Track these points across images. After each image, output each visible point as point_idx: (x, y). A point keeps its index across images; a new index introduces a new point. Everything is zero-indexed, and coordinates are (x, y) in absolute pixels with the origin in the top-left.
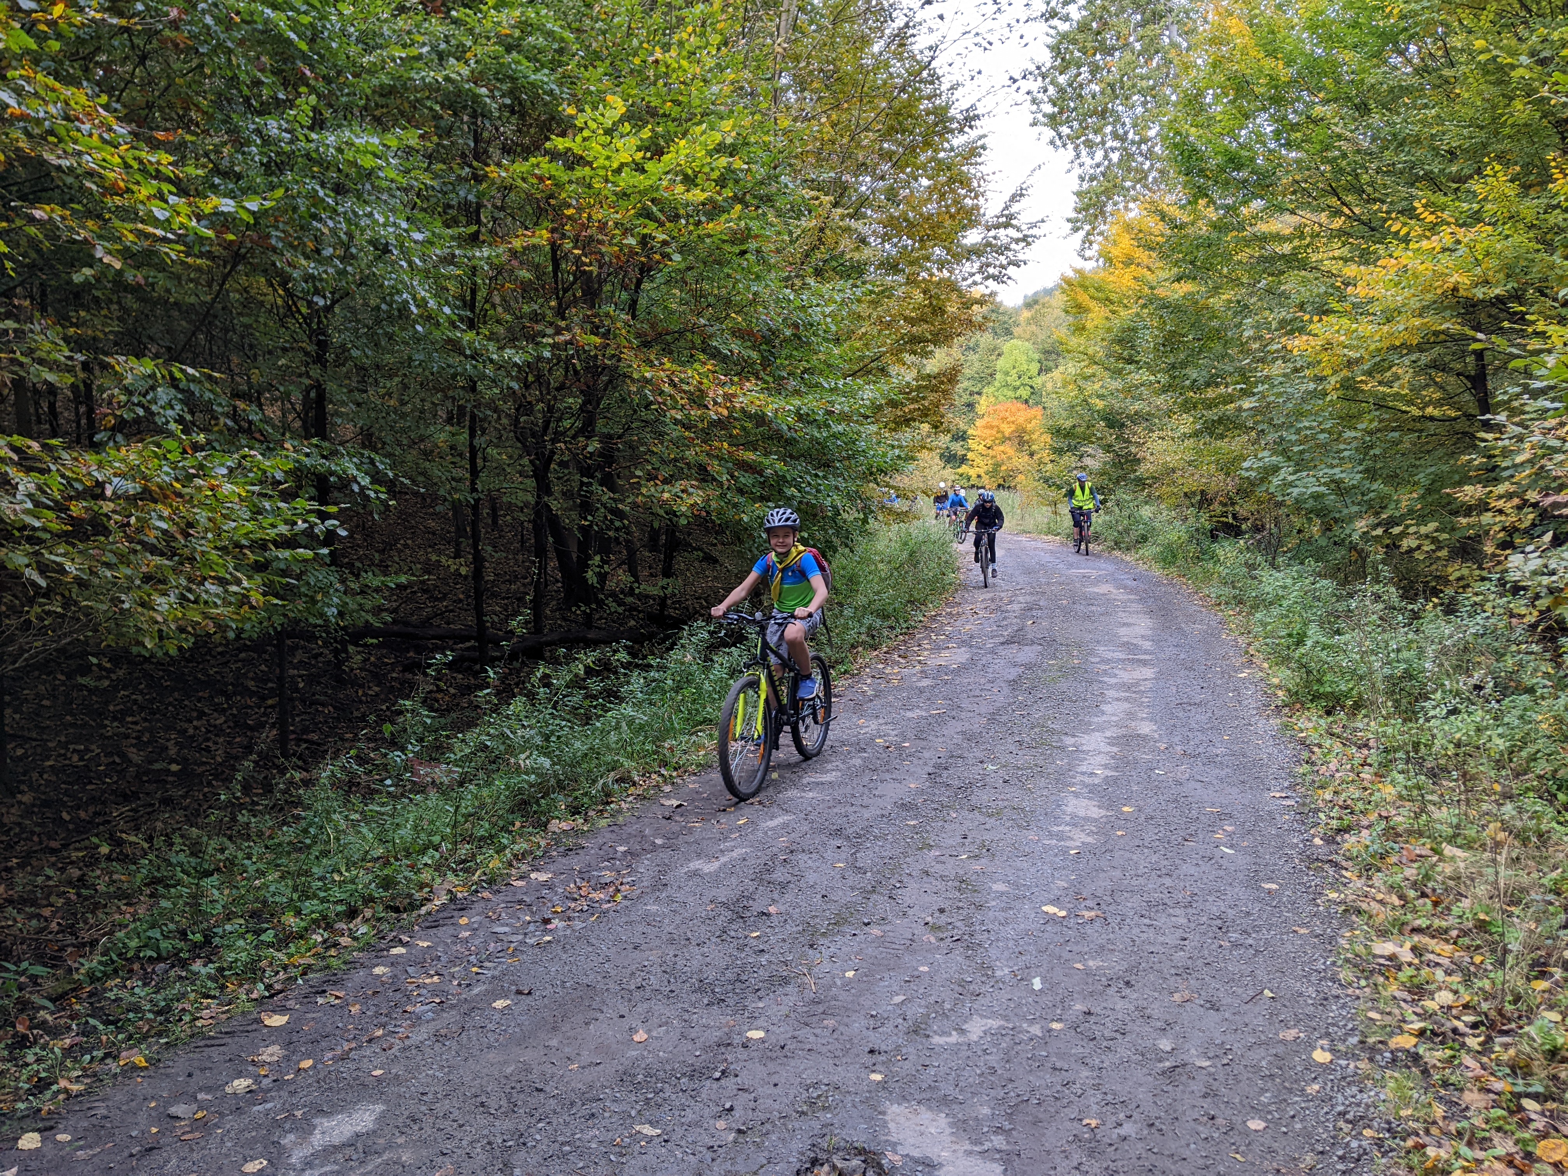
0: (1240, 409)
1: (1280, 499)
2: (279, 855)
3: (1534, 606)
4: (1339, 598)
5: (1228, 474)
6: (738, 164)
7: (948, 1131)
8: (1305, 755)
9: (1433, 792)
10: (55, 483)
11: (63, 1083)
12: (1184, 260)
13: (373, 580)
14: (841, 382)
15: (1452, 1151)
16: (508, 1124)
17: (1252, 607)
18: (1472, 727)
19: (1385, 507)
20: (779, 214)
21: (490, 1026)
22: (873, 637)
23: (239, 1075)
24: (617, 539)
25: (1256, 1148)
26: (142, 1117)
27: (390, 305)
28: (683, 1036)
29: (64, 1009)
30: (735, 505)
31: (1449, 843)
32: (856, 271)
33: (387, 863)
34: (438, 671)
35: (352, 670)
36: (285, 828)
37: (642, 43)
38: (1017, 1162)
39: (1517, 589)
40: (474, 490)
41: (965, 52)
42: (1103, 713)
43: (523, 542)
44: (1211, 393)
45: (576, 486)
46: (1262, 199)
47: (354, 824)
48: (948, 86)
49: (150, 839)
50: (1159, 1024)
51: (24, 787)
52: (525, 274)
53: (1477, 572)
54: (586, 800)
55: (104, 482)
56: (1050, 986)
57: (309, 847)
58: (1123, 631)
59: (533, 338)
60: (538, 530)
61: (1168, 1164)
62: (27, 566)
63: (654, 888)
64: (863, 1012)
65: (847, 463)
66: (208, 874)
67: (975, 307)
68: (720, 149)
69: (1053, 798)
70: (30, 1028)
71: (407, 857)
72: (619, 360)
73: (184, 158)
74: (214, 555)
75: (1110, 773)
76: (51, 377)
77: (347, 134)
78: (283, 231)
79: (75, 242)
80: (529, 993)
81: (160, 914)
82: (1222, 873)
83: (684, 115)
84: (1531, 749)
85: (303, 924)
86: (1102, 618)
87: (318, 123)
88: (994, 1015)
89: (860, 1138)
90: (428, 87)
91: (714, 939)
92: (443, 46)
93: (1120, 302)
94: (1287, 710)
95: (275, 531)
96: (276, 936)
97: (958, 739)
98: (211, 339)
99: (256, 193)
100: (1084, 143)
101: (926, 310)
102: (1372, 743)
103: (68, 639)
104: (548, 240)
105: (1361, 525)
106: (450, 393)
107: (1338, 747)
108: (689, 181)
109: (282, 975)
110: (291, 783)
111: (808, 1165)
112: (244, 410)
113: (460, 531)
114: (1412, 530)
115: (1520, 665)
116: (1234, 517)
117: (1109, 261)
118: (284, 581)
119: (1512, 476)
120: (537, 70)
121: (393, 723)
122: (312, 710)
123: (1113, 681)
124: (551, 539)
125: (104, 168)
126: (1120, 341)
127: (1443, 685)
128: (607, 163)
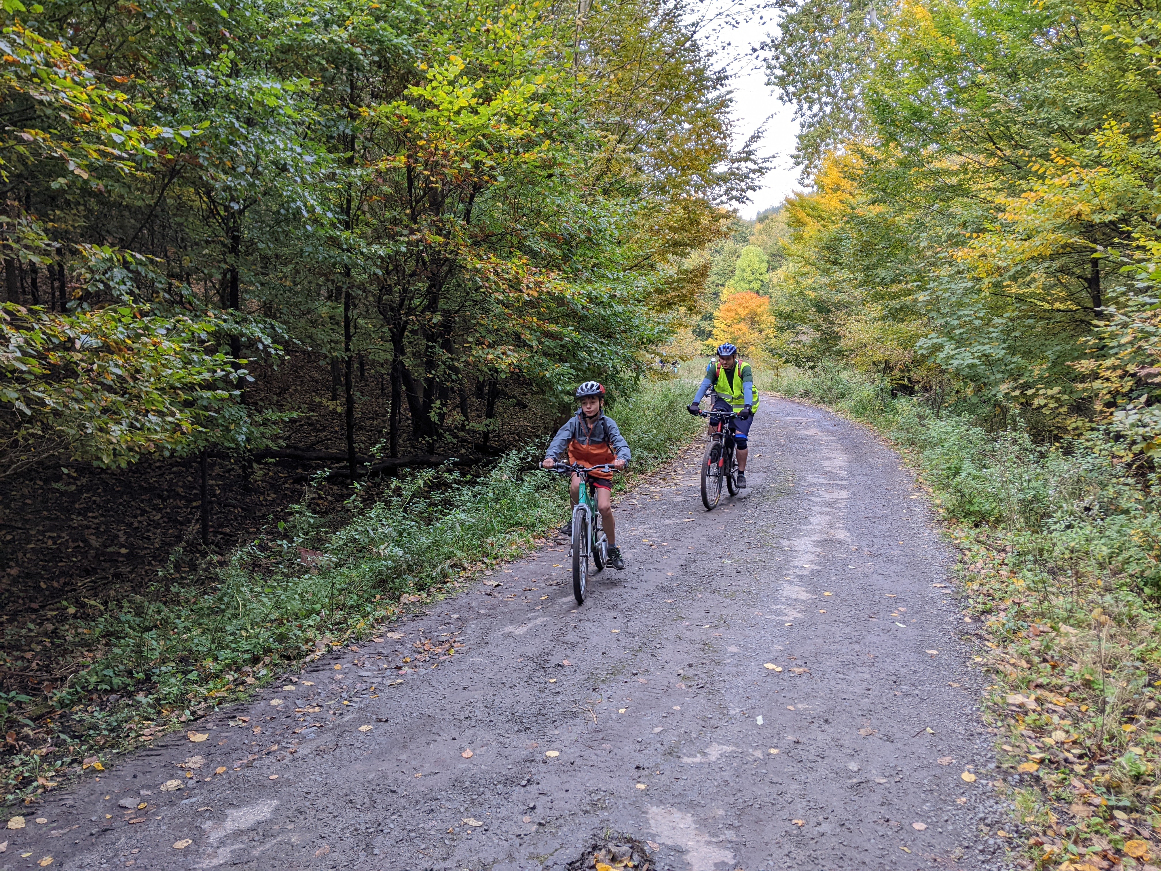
0: (916, 300)
1: (944, 367)
2: (202, 616)
3: (1130, 450)
4: (987, 442)
5: (905, 348)
6: (548, 109)
7: (693, 826)
8: (959, 556)
9: (1053, 585)
10: (38, 338)
11: (41, 781)
12: (877, 188)
13: (273, 415)
14: (621, 274)
15: (1062, 847)
16: (369, 816)
17: (921, 447)
18: (1083, 539)
19: (1022, 375)
20: (578, 147)
21: (357, 744)
22: (641, 464)
23: (172, 777)
24: (452, 388)
25: (919, 842)
26: (99, 808)
27: (287, 210)
28: (499, 754)
29: (41, 727)
30: (541, 365)
31: (1064, 622)
32: (634, 191)
33: (281, 624)
34: (319, 483)
35: (256, 481)
36: (206, 597)
37: (477, 16)
38: (743, 849)
39: (1118, 437)
40: (347, 349)
41: (719, 28)
42: (810, 523)
43: (383, 389)
44: (894, 288)
45: (422, 347)
46: (937, 143)
47: (257, 595)
48: (706, 53)
49: (105, 603)
50: (849, 751)
51: (12, 564)
52: (387, 189)
53: (1089, 424)
54: (428, 580)
55: (74, 338)
56: (769, 721)
57: (223, 611)
58: (826, 463)
59: (393, 237)
60: (394, 380)
61: (855, 854)
62: (17, 399)
63: (478, 645)
64: (632, 739)
65: (624, 335)
66: (148, 629)
67: (722, 221)
68: (534, 97)
69: (773, 585)
70: (17, 740)
71: (296, 619)
72: (457, 255)
73: (133, 97)
74: (155, 395)
75: (815, 567)
76: (35, 259)
77: (257, 80)
78: (209, 153)
79: (53, 158)
80: (386, 721)
81: (113, 658)
82: (897, 642)
83: (508, 71)
84: (1125, 555)
85: (219, 667)
86: (810, 453)
87: (235, 72)
88: (728, 742)
89: (629, 831)
90: (317, 46)
91: (522, 683)
92: (328, 16)
93: (829, 219)
94: (946, 523)
95: (201, 377)
96: (199, 675)
97: (703, 540)
98: (152, 232)
99: (187, 123)
100: (805, 99)
101: (686, 222)
102: (1008, 549)
103: (46, 455)
104: (405, 163)
105: (1004, 388)
106: (331, 277)
107: (983, 551)
108: (511, 121)
109: (203, 705)
110: (210, 563)
111: (590, 850)
112: (178, 287)
113: (336, 380)
114: (1041, 392)
115: (1119, 493)
116: (910, 380)
117: (822, 187)
118: (207, 414)
119: (1116, 354)
120: (398, 36)
121: (285, 521)
122: (226, 511)
123: (818, 499)
124: (404, 388)
125: (73, 102)
126: (828, 248)
127: (1061, 507)
128: (450, 106)
